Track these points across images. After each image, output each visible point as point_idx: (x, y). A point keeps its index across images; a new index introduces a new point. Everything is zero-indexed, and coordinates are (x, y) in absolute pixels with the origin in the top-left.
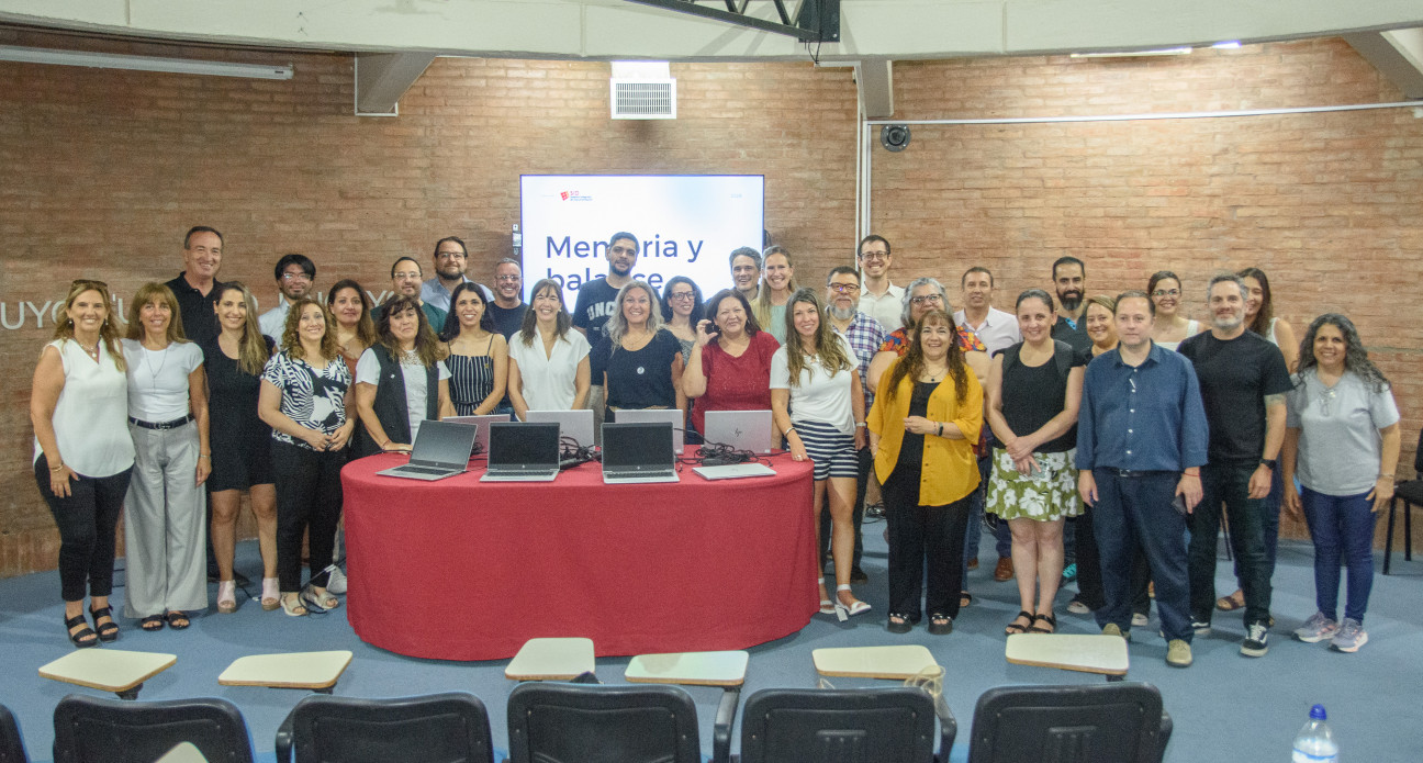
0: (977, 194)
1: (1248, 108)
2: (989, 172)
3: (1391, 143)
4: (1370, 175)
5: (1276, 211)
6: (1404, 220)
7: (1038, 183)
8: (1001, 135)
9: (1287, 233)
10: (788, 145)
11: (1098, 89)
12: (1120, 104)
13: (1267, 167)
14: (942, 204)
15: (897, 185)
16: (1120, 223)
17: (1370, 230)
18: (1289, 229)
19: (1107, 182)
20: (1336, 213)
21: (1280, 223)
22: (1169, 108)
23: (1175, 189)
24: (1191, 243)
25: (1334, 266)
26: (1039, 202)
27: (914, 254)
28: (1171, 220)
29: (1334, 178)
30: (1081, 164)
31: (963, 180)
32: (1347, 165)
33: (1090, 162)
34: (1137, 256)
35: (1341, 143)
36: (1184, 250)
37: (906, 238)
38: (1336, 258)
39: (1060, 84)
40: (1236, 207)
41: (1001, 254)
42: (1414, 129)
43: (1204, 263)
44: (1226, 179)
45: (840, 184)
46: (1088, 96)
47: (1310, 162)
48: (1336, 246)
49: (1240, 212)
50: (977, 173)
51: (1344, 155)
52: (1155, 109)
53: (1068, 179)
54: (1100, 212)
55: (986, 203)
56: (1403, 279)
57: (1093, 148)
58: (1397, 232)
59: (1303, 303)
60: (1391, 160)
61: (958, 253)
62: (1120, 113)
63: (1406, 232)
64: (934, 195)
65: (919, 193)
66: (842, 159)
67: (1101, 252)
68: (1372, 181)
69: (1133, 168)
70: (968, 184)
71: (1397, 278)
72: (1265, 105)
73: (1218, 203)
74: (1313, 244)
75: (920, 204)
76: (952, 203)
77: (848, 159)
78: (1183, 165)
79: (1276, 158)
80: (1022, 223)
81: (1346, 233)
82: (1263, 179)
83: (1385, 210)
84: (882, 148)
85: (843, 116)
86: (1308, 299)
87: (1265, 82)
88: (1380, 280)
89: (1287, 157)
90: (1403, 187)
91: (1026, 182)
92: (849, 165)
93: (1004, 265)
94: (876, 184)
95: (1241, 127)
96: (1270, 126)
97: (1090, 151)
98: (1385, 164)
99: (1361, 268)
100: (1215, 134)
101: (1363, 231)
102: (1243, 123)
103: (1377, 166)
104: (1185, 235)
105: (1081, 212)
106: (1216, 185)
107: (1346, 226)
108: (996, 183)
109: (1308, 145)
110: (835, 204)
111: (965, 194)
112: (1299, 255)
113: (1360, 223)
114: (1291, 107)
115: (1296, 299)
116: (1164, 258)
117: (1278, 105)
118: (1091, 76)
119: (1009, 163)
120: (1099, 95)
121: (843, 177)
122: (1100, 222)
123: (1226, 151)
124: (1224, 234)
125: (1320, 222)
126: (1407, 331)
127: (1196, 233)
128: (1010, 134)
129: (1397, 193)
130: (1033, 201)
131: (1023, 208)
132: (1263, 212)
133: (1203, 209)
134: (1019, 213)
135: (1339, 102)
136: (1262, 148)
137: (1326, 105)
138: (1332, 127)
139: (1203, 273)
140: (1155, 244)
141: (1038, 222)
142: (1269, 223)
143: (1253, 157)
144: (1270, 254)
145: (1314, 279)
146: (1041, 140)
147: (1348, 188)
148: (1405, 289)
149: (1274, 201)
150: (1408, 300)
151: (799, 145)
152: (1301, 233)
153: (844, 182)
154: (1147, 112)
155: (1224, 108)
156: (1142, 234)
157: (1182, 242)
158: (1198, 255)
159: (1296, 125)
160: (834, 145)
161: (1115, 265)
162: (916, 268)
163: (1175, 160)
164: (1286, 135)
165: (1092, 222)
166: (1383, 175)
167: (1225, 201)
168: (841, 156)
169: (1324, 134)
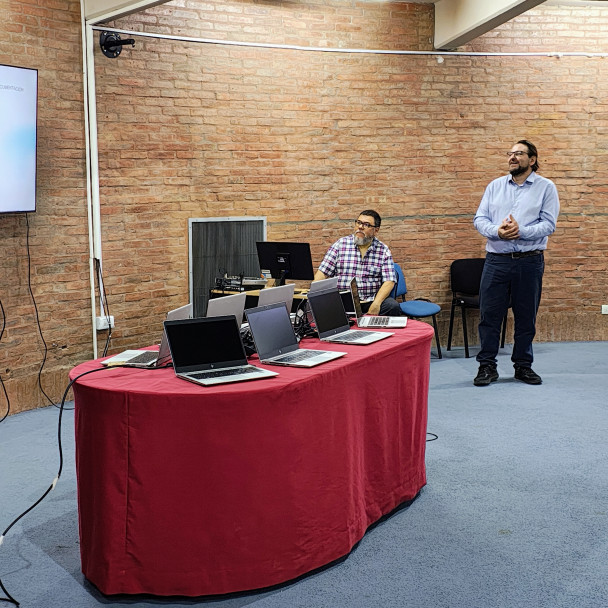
0: (170, 102)
1: (344, 47)
2: (178, 83)
3: (426, 79)
4: (415, 100)
5: (363, 123)
6: (435, 131)
7: (212, 95)
8: (186, 51)
9: (368, 139)
10: (29, 41)
11: (249, 20)
12: (265, 35)
13: (355, 91)
14: (146, 110)
15: (114, 89)
16: (267, 130)
17: (416, 138)
18: (370, 136)
19: (257, 97)
20: (396, 125)
21: (365, 133)
22: (295, 41)
23: (301, 105)
24: (311, 147)
25: (396, 162)
26: (214, 111)
27: (129, 155)
28: (299, 129)
29: (394, 101)
30: (240, 82)
31: (160, 89)
32: (401, 93)
33: (246, 80)
34: (278, 157)
35: (398, 77)
36: (308, 152)
37: (122, 140)
38: (397, 157)
39: (225, 12)
40: (337, 120)
41: (190, 156)
42: (438, 70)
43: (319, 161)
44: (331, 99)
45: (71, 85)
46: (243, 25)
47: (381, 89)
48: (397, 148)
49: (340, 124)
50: (170, 84)
51: (400, 85)
52: (287, 41)
53: (233, 93)
54: (253, 121)
55: (178, 111)
56: (434, 169)
57: (248, 69)
58: (430, 139)
59: (379, 189)
60: (426, 90)
61: (161, 154)
62: (264, 42)
63: (435, 139)
64: (140, 101)
65: (131, 99)
66: (70, 60)
67: (256, 153)
68: (416, 104)
69: (274, 87)
70: (165, 93)
71: (431, 169)
72: (353, 46)
73: (327, 115)
74: (384, 147)
75: (130, 108)
76: (152, 108)
77: (76, 60)
78: (305, 87)
79: (361, 85)
80: (203, 128)
81: (402, 139)
82: (354, 100)
83: (424, 124)
84: (101, 53)
85: (70, 18)
86: (382, 185)
87: (352, 27)
88: (421, 171)
89: (368, 85)
90: (433, 108)
91: (204, 94)
92: (78, 67)
93: (191, 164)
94: (99, 88)
95: (340, 60)
96: (357, 61)
97: (246, 71)
98: (423, 92)
99: (411, 163)
100: (324, 64)
101: (412, 138)
102: (341, 57)
103: (418, 95)
104: (308, 140)
105: (242, 121)
106: (325, 104)
107: (403, 134)
108: (183, 93)
109: (380, 77)
110: (67, 104)
111: (162, 102)
112: (376, 155)
113: (410, 133)
114: (368, 48)
115: (375, 186)
116: (295, 158)
117: (361, 47)
118: (246, 9)
119: (192, 76)
120: (251, 25)
121: (73, 79)
122: (255, 130)
123: (331, 77)
124: (331, 140)
125: (388, 132)
126: (437, 204)
127: (315, 139)
128: (191, 51)
129: (430, 113)
130: (209, 110)
131: (203, 116)
132: (356, 124)
133: (319, 122)
134: (200, 120)
135: (396, 48)
136: (353, 77)
137: (389, 49)
138: (393, 65)
139: (319, 169)
140: (290, 148)
141: (213, 128)
142: (358, 132)
143: (347, 84)
144: (359, 154)
145: (384, 172)
146: (213, 59)
147: (403, 108)
148: (435, 176)
149: (361, 116)
150: (437, 184)
151: (37, 42)
152: (377, 139)
153: (75, 83)
154: (282, 43)
155: (329, 45)
156: (281, 139)
157: (306, 146)
158: (316, 156)
159: (372, 62)
160: (64, 46)
161: (265, 164)
162: (130, 167)
163: (300, 82)
164: (367, 69)
165: (249, 129)
166: (421, 100)
167: (331, 116)
168: (70, 58)
169: (389, 70)
